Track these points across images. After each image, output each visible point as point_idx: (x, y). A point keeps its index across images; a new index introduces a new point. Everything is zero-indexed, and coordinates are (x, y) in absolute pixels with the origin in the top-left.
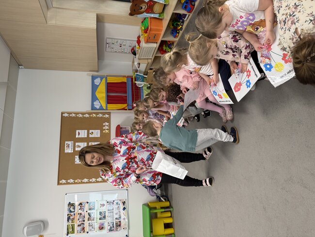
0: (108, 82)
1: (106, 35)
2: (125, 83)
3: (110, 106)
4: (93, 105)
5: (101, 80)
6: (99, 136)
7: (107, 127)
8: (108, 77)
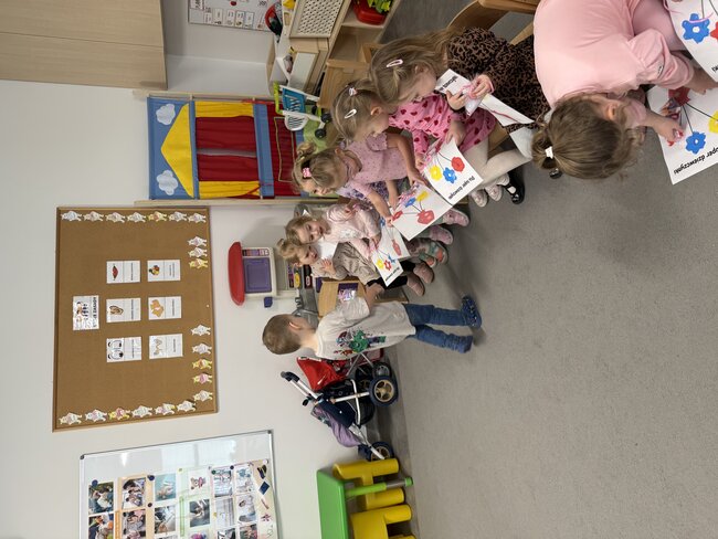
0: (198, 115)
3: (206, 187)
4: (153, 185)
5: (177, 113)
7: (201, 252)
8: (197, 103)
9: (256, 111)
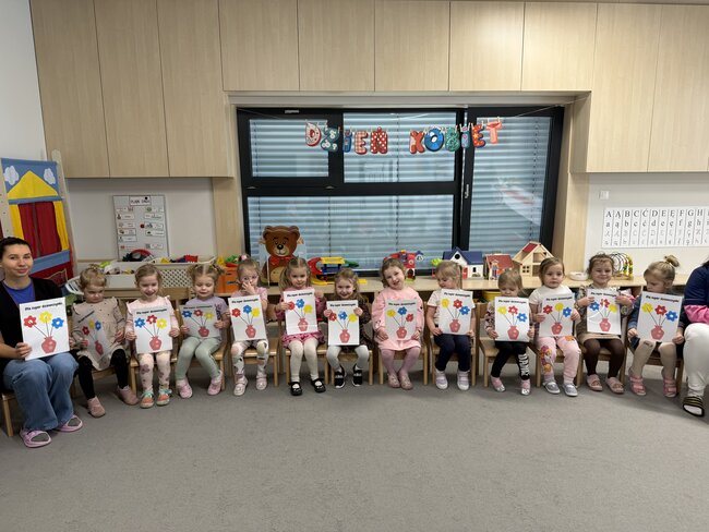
0: (54, 203)
1: (170, 196)
2: (59, 248)
4: (9, 162)
5: (52, 186)
8: (61, 202)
9: (65, 253)
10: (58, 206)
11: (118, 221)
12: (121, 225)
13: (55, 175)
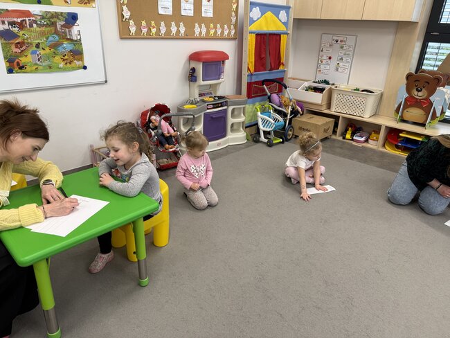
0: (282, 36)
2: (278, 66)
4: (256, 4)
5: (284, 23)
6: (203, 15)
7: (219, 32)
8: (286, 35)
9: (281, 71)
10: (284, 38)
11: (321, 53)
12: (322, 56)
13: (288, 15)
